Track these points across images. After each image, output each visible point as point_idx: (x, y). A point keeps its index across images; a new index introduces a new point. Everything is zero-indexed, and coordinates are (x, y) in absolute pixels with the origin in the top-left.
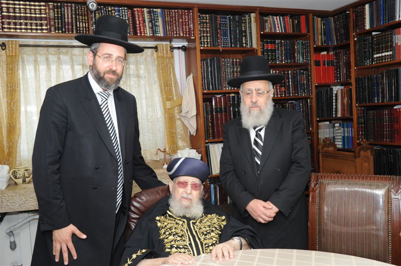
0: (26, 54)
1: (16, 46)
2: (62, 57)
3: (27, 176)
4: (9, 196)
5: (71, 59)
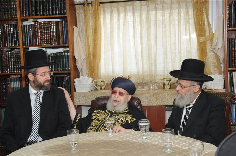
0: (106, 7)
1: (98, 3)
2: (128, 7)
3: (103, 85)
4: (89, 96)
5: (133, 9)
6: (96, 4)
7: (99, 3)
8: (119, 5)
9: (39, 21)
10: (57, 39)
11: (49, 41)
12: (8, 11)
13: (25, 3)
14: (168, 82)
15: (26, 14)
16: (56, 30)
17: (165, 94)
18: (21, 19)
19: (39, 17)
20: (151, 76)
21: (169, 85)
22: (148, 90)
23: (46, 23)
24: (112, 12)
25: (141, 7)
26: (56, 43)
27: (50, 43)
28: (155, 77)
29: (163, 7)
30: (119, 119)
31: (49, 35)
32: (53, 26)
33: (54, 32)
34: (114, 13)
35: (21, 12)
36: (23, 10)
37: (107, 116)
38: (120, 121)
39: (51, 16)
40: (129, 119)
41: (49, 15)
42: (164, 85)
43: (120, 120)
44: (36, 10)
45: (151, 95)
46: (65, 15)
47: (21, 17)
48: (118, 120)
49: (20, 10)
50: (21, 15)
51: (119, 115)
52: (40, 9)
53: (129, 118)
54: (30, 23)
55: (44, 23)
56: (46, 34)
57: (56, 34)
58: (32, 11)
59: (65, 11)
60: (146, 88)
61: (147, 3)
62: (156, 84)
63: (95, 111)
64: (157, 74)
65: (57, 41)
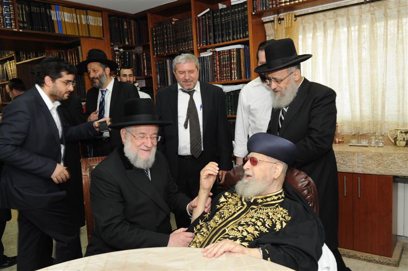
5: (348, 19)
6: (289, 19)
7: (294, 16)
8: (326, 16)
9: (218, 50)
10: (237, 72)
11: (228, 76)
12: (185, 42)
13: (202, 29)
14: (404, 135)
15: (203, 43)
16: (237, 61)
17: (395, 156)
18: (198, 49)
19: (218, 44)
20: (375, 124)
21: (404, 140)
22: (367, 146)
23: (225, 52)
24: (315, 28)
25: (361, 16)
26: (237, 78)
27: (229, 77)
28: (381, 126)
29: (399, 11)
30: (259, 218)
31: (228, 67)
32: (234, 55)
33: (234, 63)
34: (318, 30)
35: (197, 41)
36: (200, 38)
37: (239, 208)
38: (259, 224)
39: (232, 42)
40: (279, 219)
41: (230, 40)
42: (395, 139)
43: (260, 221)
44: (215, 37)
45: (368, 156)
46: (247, 39)
47: (197, 47)
48: (257, 220)
49: (197, 38)
50: (197, 45)
51: (260, 209)
52: (219, 34)
53: (279, 216)
54: (208, 54)
55: (223, 52)
56: (225, 66)
57: (237, 66)
58: (210, 38)
59: (247, 34)
60: (364, 143)
61: (372, 9)
62: (381, 138)
63: (226, 194)
64: (386, 120)
65: (237, 76)
